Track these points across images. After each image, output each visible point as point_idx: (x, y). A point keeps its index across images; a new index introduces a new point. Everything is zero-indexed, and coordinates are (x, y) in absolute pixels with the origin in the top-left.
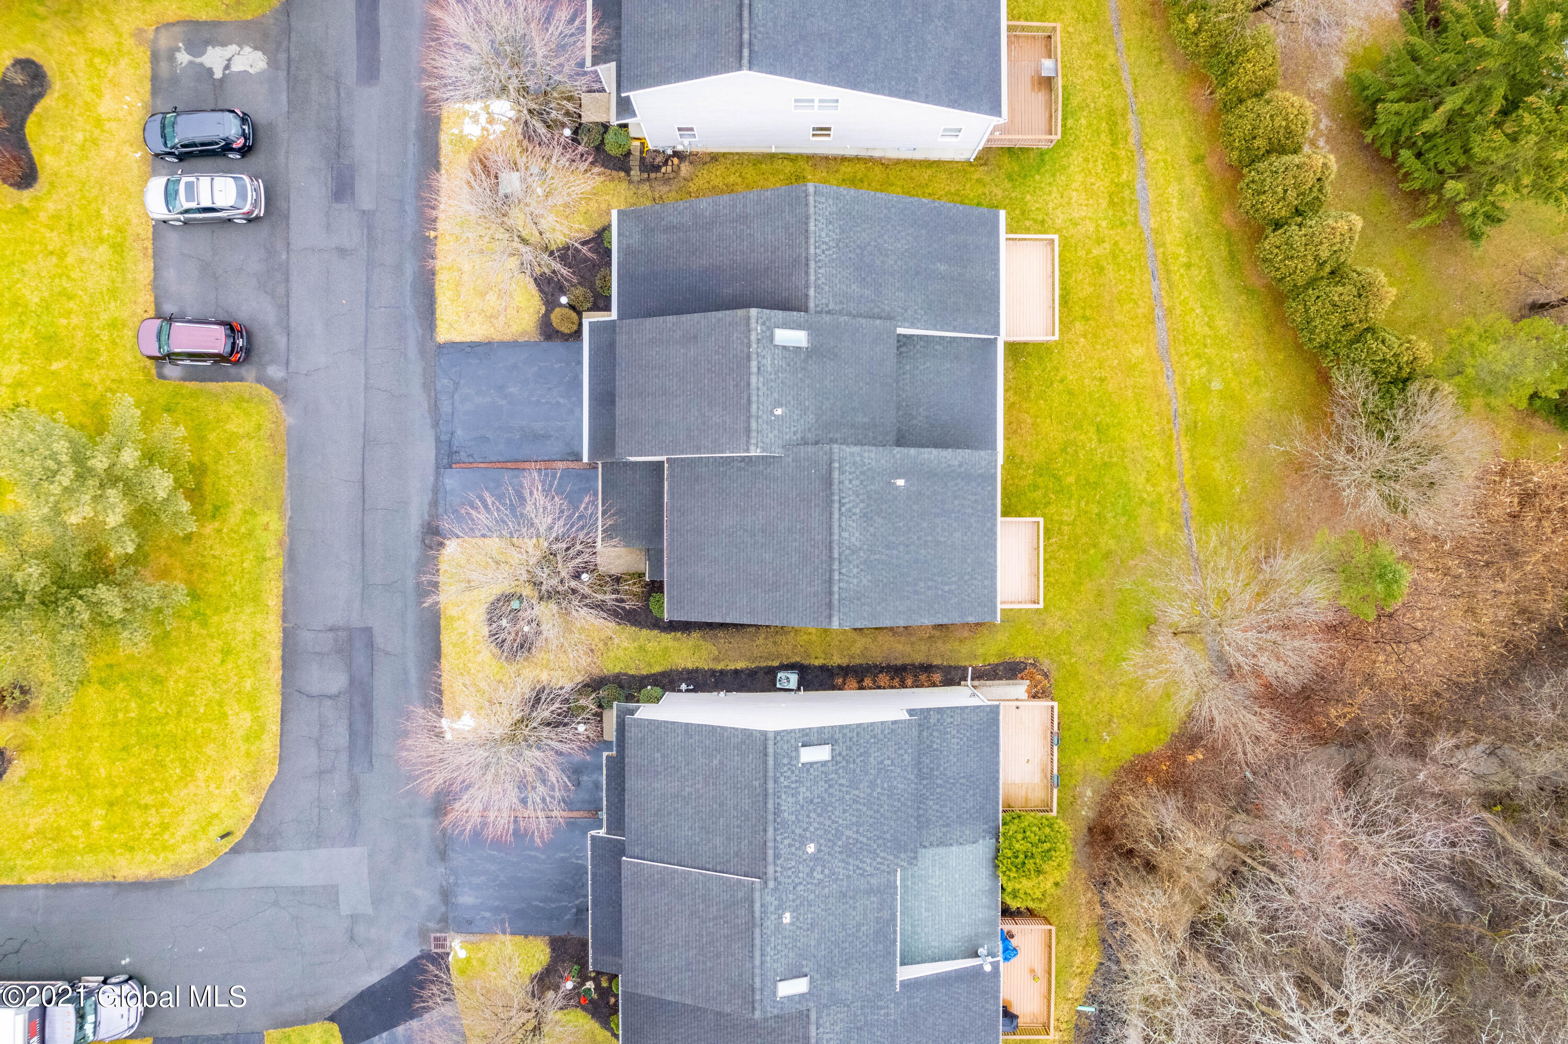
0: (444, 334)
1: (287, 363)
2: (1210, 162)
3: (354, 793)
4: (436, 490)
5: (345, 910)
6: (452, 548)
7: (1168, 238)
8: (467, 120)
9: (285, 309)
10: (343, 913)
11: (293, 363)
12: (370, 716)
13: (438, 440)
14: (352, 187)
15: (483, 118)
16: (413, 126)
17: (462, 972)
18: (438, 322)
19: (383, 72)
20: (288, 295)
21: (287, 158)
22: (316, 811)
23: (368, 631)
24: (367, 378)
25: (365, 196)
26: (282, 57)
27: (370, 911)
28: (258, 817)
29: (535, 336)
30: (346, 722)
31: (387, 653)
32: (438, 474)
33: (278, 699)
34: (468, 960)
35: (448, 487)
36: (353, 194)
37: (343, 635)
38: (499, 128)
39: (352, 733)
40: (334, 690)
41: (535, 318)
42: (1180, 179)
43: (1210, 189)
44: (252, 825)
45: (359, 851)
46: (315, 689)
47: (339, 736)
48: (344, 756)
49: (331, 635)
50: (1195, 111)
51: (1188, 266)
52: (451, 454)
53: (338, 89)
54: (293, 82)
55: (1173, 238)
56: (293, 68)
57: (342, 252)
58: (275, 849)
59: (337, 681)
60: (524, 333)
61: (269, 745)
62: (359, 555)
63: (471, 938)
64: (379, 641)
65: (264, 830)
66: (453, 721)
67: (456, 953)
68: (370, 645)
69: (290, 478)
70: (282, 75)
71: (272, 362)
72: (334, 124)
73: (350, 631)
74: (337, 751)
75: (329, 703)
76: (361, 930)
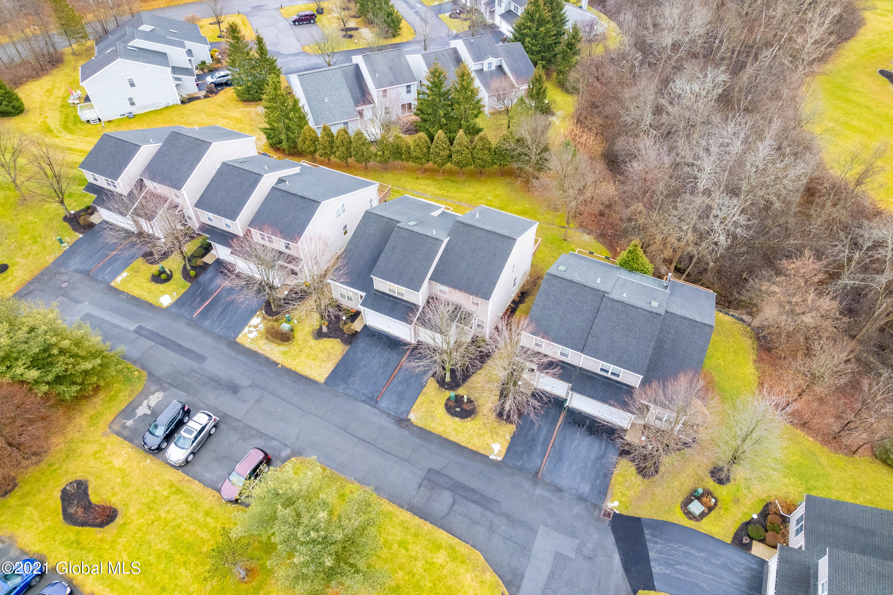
0: (321, 379)
1: (286, 445)
2: (420, 176)
3: (509, 518)
4: (384, 412)
5: (572, 555)
6: (412, 416)
7: (436, 193)
8: (248, 335)
9: (261, 435)
10: (574, 556)
11: (288, 443)
12: (472, 490)
13: (363, 401)
14: (237, 385)
15: (252, 329)
16: (233, 354)
17: (627, 508)
18: (315, 379)
19: (204, 354)
20: (257, 431)
21: (204, 403)
22: (510, 543)
23: (430, 470)
24: (317, 416)
25: (244, 382)
26: (166, 385)
27: (578, 541)
28: (500, 576)
29: (347, 347)
30: (469, 503)
31: (445, 467)
32: (378, 408)
33: (441, 531)
34: (620, 502)
35: (385, 406)
36: (239, 386)
37: (425, 483)
38: (261, 326)
39: (477, 503)
40: (450, 501)
41: (340, 344)
42: (420, 184)
43: (428, 179)
44: (503, 583)
45: (542, 530)
46: (445, 510)
47: (476, 510)
48: (487, 513)
49: (422, 488)
50: (403, 174)
51: (448, 191)
52: (372, 399)
53: (196, 372)
54: (177, 386)
55: (437, 192)
56: (173, 384)
57: (258, 401)
58: (522, 577)
59: (447, 497)
60: (343, 351)
61: (463, 548)
62: (392, 457)
63: (608, 496)
64: (437, 467)
65: (509, 577)
66: (493, 452)
67: (614, 507)
68: (437, 472)
69: (337, 470)
70: (172, 389)
71: (280, 452)
72: (207, 380)
73: (425, 479)
74: (483, 515)
75: (455, 507)
76: (585, 551)
